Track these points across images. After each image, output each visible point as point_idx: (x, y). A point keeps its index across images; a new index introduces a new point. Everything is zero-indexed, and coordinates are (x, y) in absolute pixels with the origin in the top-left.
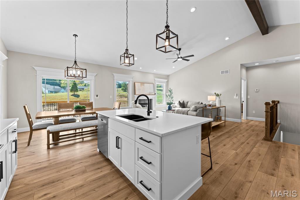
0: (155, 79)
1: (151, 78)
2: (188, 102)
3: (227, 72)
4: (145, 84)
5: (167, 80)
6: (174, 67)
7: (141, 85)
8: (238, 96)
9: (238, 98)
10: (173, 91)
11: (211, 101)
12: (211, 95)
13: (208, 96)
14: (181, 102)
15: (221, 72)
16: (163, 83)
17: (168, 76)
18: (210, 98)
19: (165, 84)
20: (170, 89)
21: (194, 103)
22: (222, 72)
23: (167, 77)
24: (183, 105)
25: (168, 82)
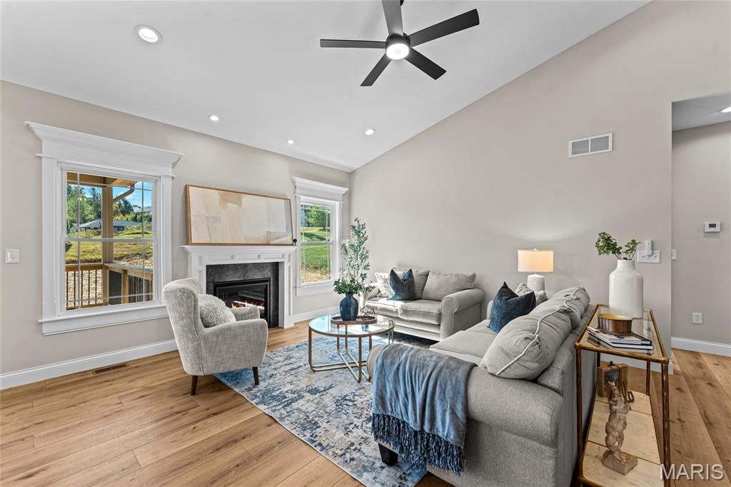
0: (294, 182)
1: (275, 175)
2: (427, 275)
3: (601, 143)
4: (246, 199)
5: (345, 190)
6: (370, 132)
7: (224, 200)
8: (657, 253)
9: (657, 260)
10: (368, 232)
11: (533, 273)
12: (529, 246)
13: (521, 253)
14: (400, 273)
15: (573, 144)
16: (329, 199)
17: (351, 174)
18: (526, 259)
19: (337, 203)
20: (356, 224)
21: (454, 279)
22: (578, 147)
23: (348, 178)
24: (407, 287)
25: (349, 195)
